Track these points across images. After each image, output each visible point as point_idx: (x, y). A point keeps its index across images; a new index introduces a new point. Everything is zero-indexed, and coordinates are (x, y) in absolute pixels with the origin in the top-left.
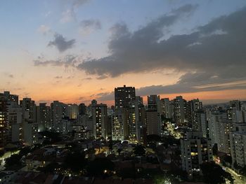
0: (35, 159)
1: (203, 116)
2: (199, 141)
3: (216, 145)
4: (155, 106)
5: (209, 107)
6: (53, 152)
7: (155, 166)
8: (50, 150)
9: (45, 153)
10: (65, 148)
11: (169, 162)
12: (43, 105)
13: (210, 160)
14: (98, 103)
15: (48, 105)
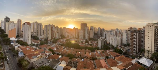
0: (59, 42)
1: (105, 33)
2: (103, 40)
3: (107, 40)
4: (92, 30)
5: (106, 31)
6: (63, 41)
7: (91, 46)
8: (63, 40)
9: (61, 41)
10: (67, 40)
11: (95, 45)
12: (61, 28)
13: (105, 44)
14: (76, 28)
15: (62, 28)
